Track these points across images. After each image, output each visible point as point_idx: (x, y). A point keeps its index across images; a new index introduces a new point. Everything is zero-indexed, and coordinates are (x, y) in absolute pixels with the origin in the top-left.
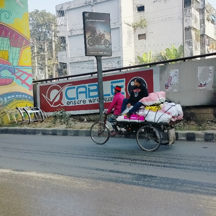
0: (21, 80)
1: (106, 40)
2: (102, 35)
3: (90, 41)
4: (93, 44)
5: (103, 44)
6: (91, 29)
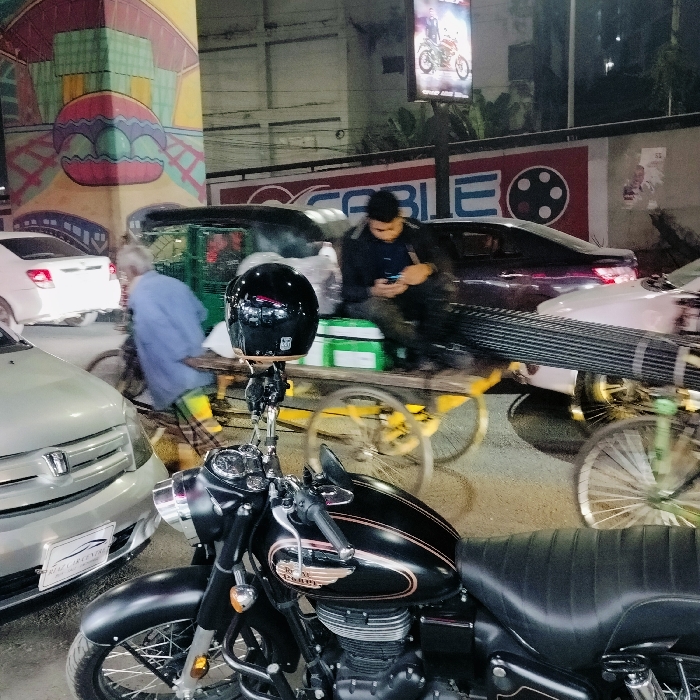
0: (181, 168)
1: (461, 58)
2: (452, 44)
3: (424, 58)
4: (432, 65)
5: (454, 68)
6: (429, 23)
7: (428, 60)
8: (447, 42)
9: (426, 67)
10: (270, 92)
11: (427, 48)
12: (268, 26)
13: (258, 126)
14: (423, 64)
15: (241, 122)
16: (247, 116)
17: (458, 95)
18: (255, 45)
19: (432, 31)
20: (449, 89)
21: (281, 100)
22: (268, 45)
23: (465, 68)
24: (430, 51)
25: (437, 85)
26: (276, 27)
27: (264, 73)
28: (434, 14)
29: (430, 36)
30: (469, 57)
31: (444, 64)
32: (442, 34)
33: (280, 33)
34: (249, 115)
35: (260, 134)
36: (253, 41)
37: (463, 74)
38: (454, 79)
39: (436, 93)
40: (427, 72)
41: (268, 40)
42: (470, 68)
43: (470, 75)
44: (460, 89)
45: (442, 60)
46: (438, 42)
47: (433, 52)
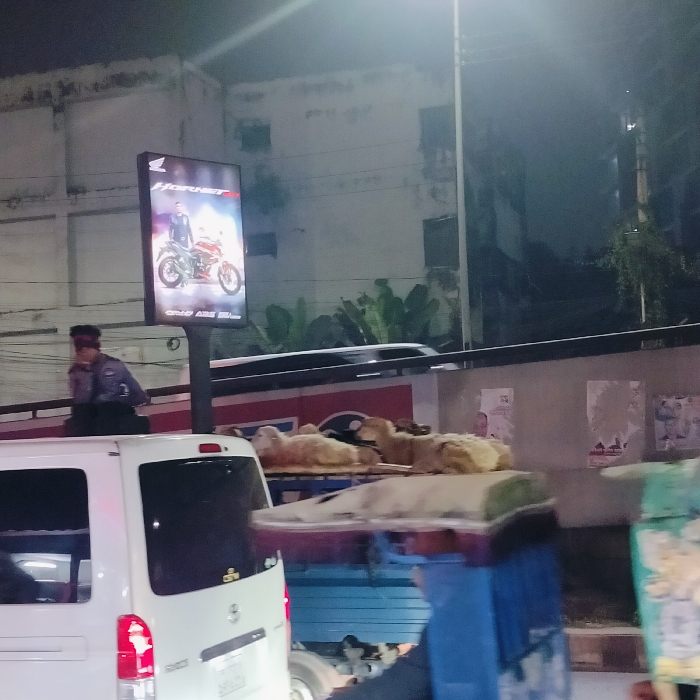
1: (227, 266)
2: (213, 247)
3: (167, 267)
4: (180, 277)
5: (217, 279)
6: (173, 220)
7: (173, 270)
8: (204, 245)
9: (171, 279)
10: (72, 283)
11: (172, 254)
12: (72, 190)
13: (55, 331)
14: (165, 276)
15: (29, 326)
16: (36, 318)
17: (223, 315)
18: (53, 217)
19: (179, 232)
20: (209, 307)
21: (90, 294)
22: (70, 215)
23: (234, 278)
24: (178, 257)
25: (190, 302)
26: (84, 191)
27: (64, 254)
28: (182, 209)
29: (176, 237)
30: (239, 263)
31: (199, 274)
32: (197, 236)
33: (90, 200)
34: (40, 316)
35: (55, 343)
36: (49, 212)
37: (232, 287)
38: (216, 292)
39: (188, 313)
40: (173, 285)
41: (71, 209)
42: (243, 279)
43: (243, 287)
44: (227, 308)
45: (197, 269)
46: (190, 246)
47: (181, 260)
